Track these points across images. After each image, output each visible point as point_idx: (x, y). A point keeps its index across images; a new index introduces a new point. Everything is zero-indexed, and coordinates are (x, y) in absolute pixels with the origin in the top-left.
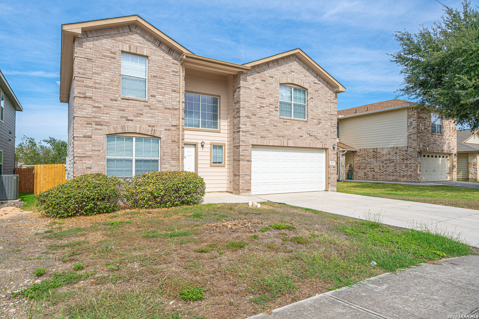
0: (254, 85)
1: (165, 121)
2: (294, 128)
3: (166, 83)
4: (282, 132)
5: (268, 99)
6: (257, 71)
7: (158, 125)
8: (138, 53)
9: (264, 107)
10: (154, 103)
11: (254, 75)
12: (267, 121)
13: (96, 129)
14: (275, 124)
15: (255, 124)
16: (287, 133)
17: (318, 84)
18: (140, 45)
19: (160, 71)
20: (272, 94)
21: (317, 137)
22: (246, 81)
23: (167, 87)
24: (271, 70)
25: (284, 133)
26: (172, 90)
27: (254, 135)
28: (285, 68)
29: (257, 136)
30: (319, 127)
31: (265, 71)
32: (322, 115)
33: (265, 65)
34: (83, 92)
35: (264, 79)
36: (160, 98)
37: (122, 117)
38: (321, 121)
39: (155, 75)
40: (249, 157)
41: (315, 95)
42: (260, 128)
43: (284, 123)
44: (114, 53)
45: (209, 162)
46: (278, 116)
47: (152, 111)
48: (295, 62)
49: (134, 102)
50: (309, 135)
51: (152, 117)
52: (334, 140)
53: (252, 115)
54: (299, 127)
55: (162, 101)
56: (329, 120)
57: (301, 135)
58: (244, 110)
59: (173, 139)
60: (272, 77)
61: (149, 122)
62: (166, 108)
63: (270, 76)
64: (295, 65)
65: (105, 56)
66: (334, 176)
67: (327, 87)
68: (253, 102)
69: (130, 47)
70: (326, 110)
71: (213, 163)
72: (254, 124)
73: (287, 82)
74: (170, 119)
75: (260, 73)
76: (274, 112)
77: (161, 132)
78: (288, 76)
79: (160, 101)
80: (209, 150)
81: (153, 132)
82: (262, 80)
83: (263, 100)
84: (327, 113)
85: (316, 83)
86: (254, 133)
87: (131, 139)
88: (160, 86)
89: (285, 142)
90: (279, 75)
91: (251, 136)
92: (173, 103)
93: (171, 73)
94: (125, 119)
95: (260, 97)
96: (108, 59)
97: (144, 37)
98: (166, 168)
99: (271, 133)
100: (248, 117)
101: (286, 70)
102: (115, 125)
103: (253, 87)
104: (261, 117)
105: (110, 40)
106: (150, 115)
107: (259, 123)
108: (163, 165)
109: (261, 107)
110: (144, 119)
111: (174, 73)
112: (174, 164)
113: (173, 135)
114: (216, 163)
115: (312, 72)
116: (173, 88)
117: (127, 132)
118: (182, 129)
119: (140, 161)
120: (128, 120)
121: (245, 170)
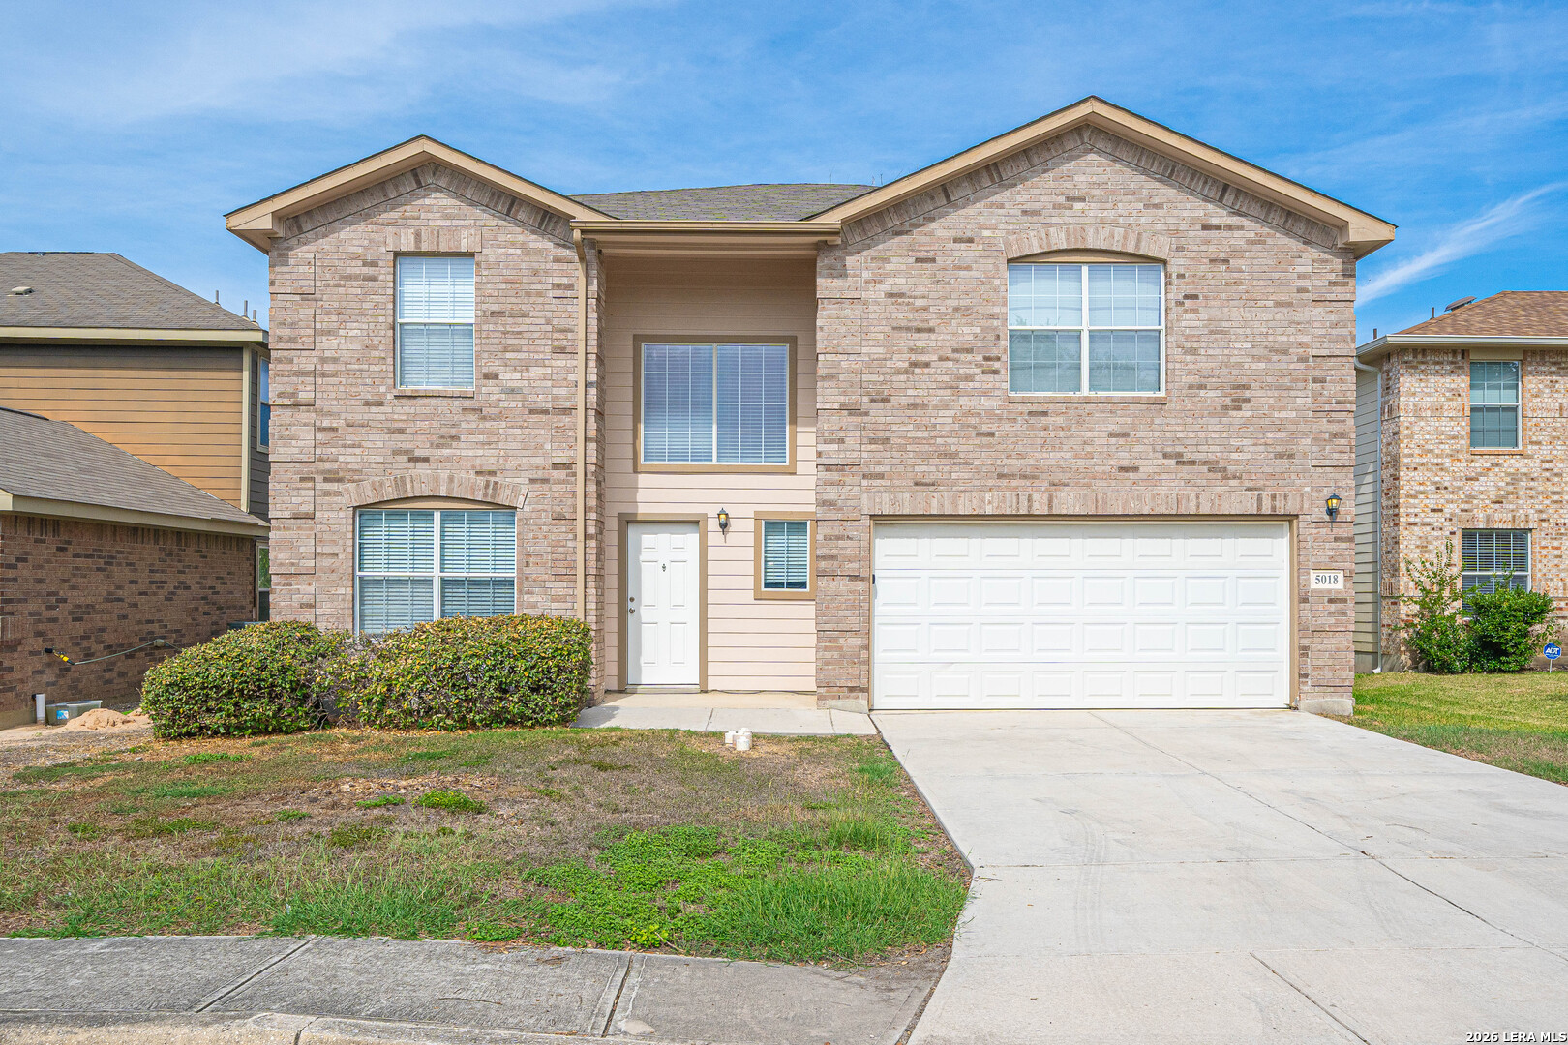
0: (880, 282)
1: (530, 453)
2: (1089, 434)
3: (532, 328)
4: (1021, 456)
5: (950, 329)
6: (895, 229)
7: (508, 466)
8: (443, 248)
9: (927, 365)
10: (493, 397)
11: (880, 247)
12: (945, 417)
13: (327, 493)
14: (985, 428)
15: (887, 434)
16: (1051, 458)
17: (1230, 228)
18: (447, 223)
19: (513, 293)
20: (967, 308)
21: (1221, 465)
22: (843, 275)
23: (537, 342)
24: (961, 212)
25: (1031, 462)
26: (555, 348)
27: (881, 476)
28: (1039, 189)
29: (897, 482)
30: (1236, 421)
31: (933, 219)
32: (1254, 366)
33: (932, 198)
34: (290, 390)
35: (930, 255)
36: (510, 379)
37: (396, 452)
38: (1247, 394)
39: (495, 307)
40: (857, 565)
41: (1212, 282)
42: (909, 448)
43: (1033, 420)
44: (374, 264)
45: (750, 582)
46: (997, 393)
47: (488, 424)
48: (1092, 156)
49: (433, 401)
50: (1173, 462)
51: (489, 444)
52: (1337, 476)
53: (873, 401)
54: (1113, 428)
55: (521, 388)
56: (1301, 385)
57: (1125, 463)
58: (833, 384)
59: (558, 509)
60: (970, 240)
61: (478, 460)
62: (531, 412)
63: (960, 234)
64: (1091, 170)
65: (349, 277)
66: (1333, 641)
67: (1288, 233)
68: (874, 350)
69: (418, 236)
70: (1285, 338)
71: (767, 585)
72: (881, 434)
73: (1049, 244)
74: (548, 446)
75: (907, 233)
76: (977, 378)
77: (515, 489)
78: (1054, 220)
79: (512, 391)
80: (750, 539)
81: (490, 491)
82: (918, 260)
83: (925, 335)
84: (1285, 352)
85: (1218, 228)
86: (879, 469)
87: (427, 515)
88: (511, 342)
89: (1036, 496)
90: (1002, 226)
91: (865, 482)
92: (555, 391)
93: (551, 294)
94: (406, 458)
95: (908, 329)
96: (355, 283)
97: (460, 197)
98: (534, 606)
99: (965, 463)
100: (853, 411)
101: (1043, 199)
102: (377, 479)
103: (877, 293)
104: (914, 406)
105: (361, 227)
106: (481, 438)
107: (903, 428)
108: (525, 597)
109: (914, 364)
110: (464, 453)
111: (559, 293)
112: (562, 592)
113: (557, 495)
114: (779, 585)
115: (1192, 179)
116: (556, 343)
117: (409, 495)
118: (589, 476)
119: (457, 583)
120: (414, 459)
121: (842, 613)
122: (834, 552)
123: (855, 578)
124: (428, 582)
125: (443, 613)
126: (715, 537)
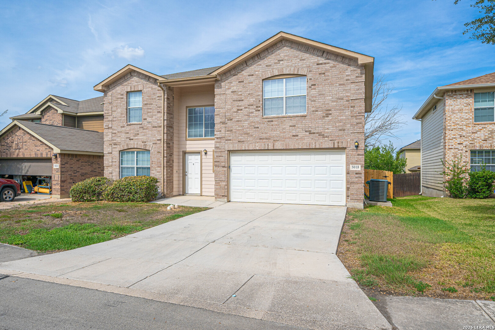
0: (230, 89)
1: (153, 137)
2: (284, 126)
3: (153, 107)
4: (266, 133)
5: (247, 100)
6: (234, 74)
7: (148, 140)
8: (136, 90)
9: (241, 110)
10: (146, 124)
11: (230, 79)
12: (246, 124)
13: (114, 148)
14: (256, 126)
15: (232, 129)
16: (274, 133)
17: (325, 64)
18: (136, 84)
19: (149, 99)
20: (252, 94)
21: (323, 133)
22: (221, 88)
23: (154, 110)
24: (250, 68)
25: (268, 135)
26: (158, 111)
27: (230, 140)
28: (270, 59)
29: (234, 141)
30: (327, 120)
31: (243, 71)
32: (332, 104)
33: (243, 65)
34: (107, 125)
35: (242, 80)
36: (149, 119)
37: (127, 138)
38: (330, 112)
39: (146, 103)
40: (224, 163)
41: (320, 80)
42: (237, 132)
43: (269, 123)
44: (123, 95)
46: (259, 116)
47: (144, 131)
48: (285, 48)
49: (134, 126)
50: (308, 133)
51: (145, 135)
52: (359, 136)
53: (228, 120)
54: (291, 124)
55: (151, 122)
56: (347, 109)
57: (294, 134)
58: (218, 116)
59: (158, 150)
60: (253, 75)
61: (142, 139)
62: (153, 127)
63: (250, 74)
64: (285, 52)
65: (118, 98)
66: (358, 186)
67: (343, 63)
68: (228, 107)
69: (131, 87)
70: (342, 95)
72: (230, 129)
73: (273, 74)
74: (156, 135)
75: (236, 75)
76: (254, 112)
77: (150, 145)
78: (275, 67)
79: (149, 122)
80: (212, 157)
81: (145, 146)
82: (239, 82)
83: (241, 102)
84: (342, 99)
85: (322, 64)
86: (230, 138)
87: (134, 152)
88: (149, 111)
89: (270, 144)
90: (261, 70)
91: (226, 142)
92: (158, 122)
93: (157, 99)
94: (128, 139)
95: (237, 101)
96: (119, 100)
97: (139, 77)
98: (154, 174)
99: (251, 136)
100: (224, 123)
101: (271, 62)
102: (123, 144)
103: (229, 92)
104: (238, 121)
105: (120, 87)
106: (143, 134)
107: (235, 127)
109: (238, 110)
110: (140, 137)
111: (159, 98)
112: (159, 170)
113: (158, 147)
115: (314, 51)
116: (158, 110)
117: (130, 148)
118: (165, 142)
119: (140, 168)
120: (130, 139)
121: (220, 176)
122: (219, 160)
123: (224, 167)
124: (134, 168)
125: (137, 175)
126: (204, 157)
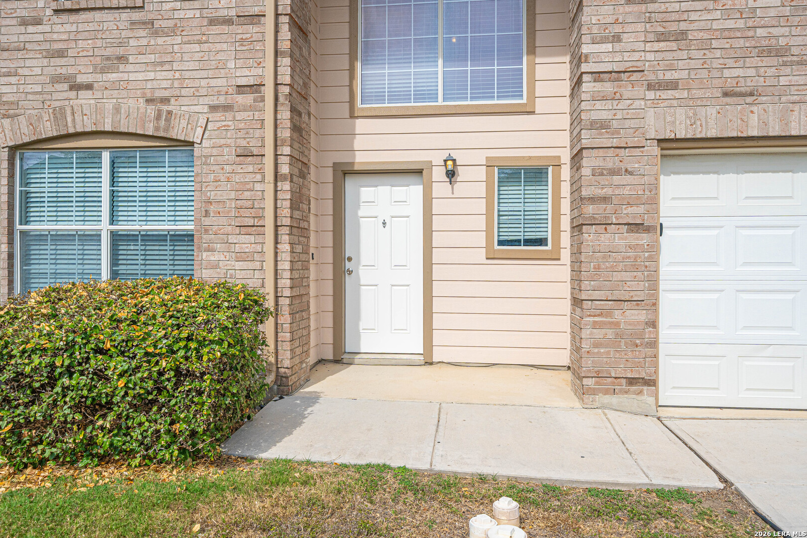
1: (211, 73)
7: (184, 92)
15: (684, 26)
27: (673, 85)
29: (698, 93)
37: (56, 79)
40: (641, 209)
42: (716, 44)
45: (481, 239)
47: (160, 40)
49: (98, 14)
51: (162, 63)
59: (243, 143)
61: (149, 85)
62: (213, 22)
71: (501, 243)
72: (673, 27)
74: (231, 65)
77: (191, 118)
80: (481, 189)
81: (162, 123)
86: (672, 75)
87: (91, 158)
91: (651, 95)
94: (66, 86)
98: (216, 266)
102: (34, 112)
106: (152, 58)
108: (205, 254)
110: (132, 77)
112: (247, 248)
113: (242, 125)
114: (517, 242)
117: (71, 131)
118: (281, 99)
119: (131, 238)
120: (76, 87)
121: (617, 276)
122: (607, 191)
123: (636, 227)
124: (96, 237)
125: (114, 274)
126: (441, 187)
